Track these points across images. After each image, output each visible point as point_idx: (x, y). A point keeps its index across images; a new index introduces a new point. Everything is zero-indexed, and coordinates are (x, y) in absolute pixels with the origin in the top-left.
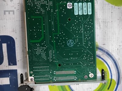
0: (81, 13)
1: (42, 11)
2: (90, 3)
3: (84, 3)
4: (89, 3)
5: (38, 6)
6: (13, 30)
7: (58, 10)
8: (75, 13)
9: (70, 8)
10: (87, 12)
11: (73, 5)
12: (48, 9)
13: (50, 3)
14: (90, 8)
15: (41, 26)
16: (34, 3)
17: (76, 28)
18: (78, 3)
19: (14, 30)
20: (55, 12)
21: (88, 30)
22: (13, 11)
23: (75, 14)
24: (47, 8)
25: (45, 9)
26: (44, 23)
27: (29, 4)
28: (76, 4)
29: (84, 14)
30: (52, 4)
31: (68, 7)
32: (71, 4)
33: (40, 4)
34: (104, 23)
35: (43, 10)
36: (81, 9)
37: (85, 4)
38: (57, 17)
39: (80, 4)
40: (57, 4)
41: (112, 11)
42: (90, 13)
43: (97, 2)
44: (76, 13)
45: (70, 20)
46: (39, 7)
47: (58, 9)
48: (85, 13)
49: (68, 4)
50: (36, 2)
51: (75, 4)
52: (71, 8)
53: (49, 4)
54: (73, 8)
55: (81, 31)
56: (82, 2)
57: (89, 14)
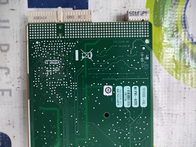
0: (128, 105)
1: (58, 99)
2: (146, 87)
3: (133, 87)
4: (142, 87)
5: (52, 89)
6: (8, 122)
7: (87, 98)
8: (117, 104)
9: (108, 95)
10: (138, 103)
11: (114, 90)
12: (69, 95)
13: (72, 84)
14: (144, 96)
15: (56, 126)
16: (44, 84)
17: (119, 132)
18: (123, 86)
19: (10, 122)
20: (82, 101)
21: (140, 135)
22: (10, 91)
23: (117, 106)
24: (68, 93)
25: (64, 96)
26: (61, 120)
27: (36, 85)
28: (119, 88)
29: (134, 106)
30: (76, 87)
31: (105, 94)
32: (111, 87)
33: (56, 86)
34: (170, 115)
35: (61, 98)
36: (128, 97)
37: (135, 89)
38: (84, 109)
39: (127, 88)
40: (86, 87)
41: (184, 95)
42: (144, 105)
43: (159, 78)
44: (119, 105)
45: (107, 115)
46: (53, 91)
47: (86, 95)
48: (136, 104)
49: (105, 87)
50: (49, 83)
51: (117, 87)
52: (111, 94)
53: (70, 87)
54: (114, 95)
55: (127, 137)
56: (131, 85)
57: (142, 106)
